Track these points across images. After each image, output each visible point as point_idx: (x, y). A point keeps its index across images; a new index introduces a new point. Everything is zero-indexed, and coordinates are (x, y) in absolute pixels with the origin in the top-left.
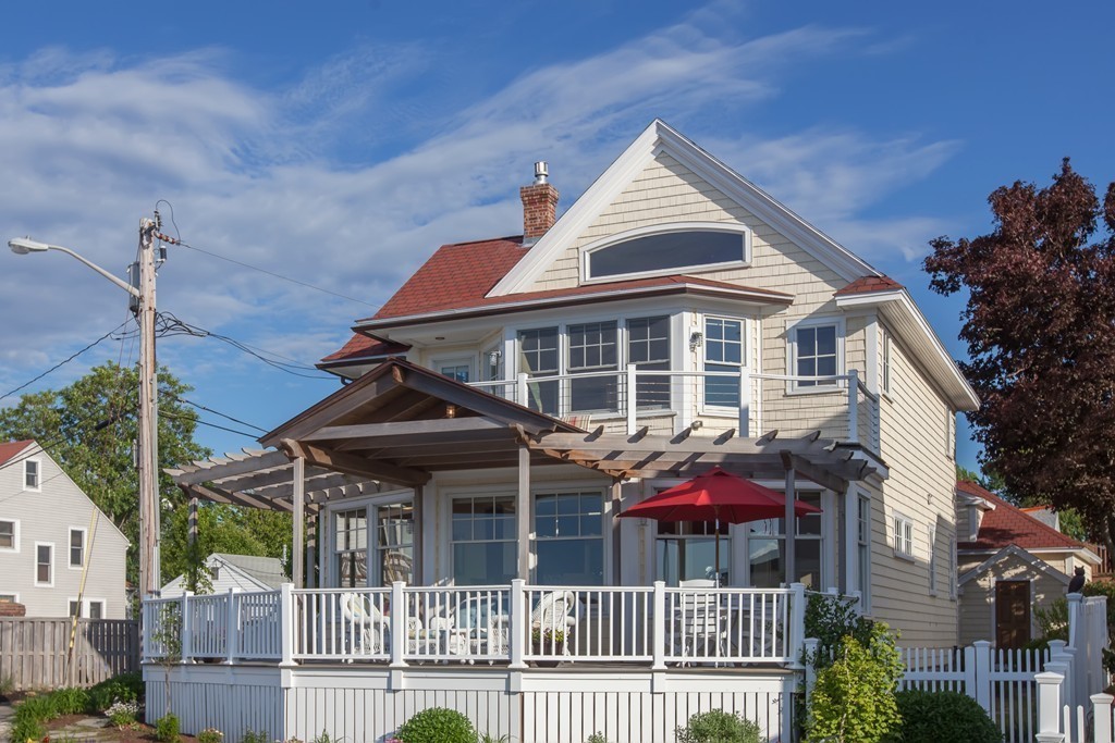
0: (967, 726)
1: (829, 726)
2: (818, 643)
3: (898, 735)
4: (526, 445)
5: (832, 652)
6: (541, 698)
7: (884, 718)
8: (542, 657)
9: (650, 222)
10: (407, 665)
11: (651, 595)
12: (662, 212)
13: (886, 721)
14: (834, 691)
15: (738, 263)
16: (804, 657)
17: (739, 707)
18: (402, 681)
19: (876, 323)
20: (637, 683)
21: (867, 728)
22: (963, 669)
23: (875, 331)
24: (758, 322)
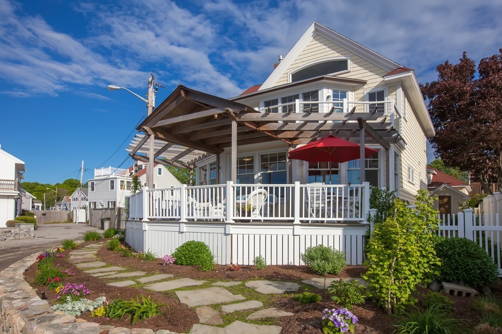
0: (479, 261)
1: (382, 266)
2: (376, 211)
3: (437, 273)
4: (234, 119)
5: (383, 215)
6: (240, 237)
7: (426, 260)
8: (241, 218)
9: (313, 60)
10: (187, 221)
11: (293, 188)
12: (317, 56)
13: (428, 262)
14: (387, 241)
15: (346, 71)
16: (369, 218)
17: (331, 244)
18: (184, 228)
19: (401, 88)
20: (286, 231)
21: (413, 268)
22: (456, 224)
23: (400, 91)
24: (353, 93)
